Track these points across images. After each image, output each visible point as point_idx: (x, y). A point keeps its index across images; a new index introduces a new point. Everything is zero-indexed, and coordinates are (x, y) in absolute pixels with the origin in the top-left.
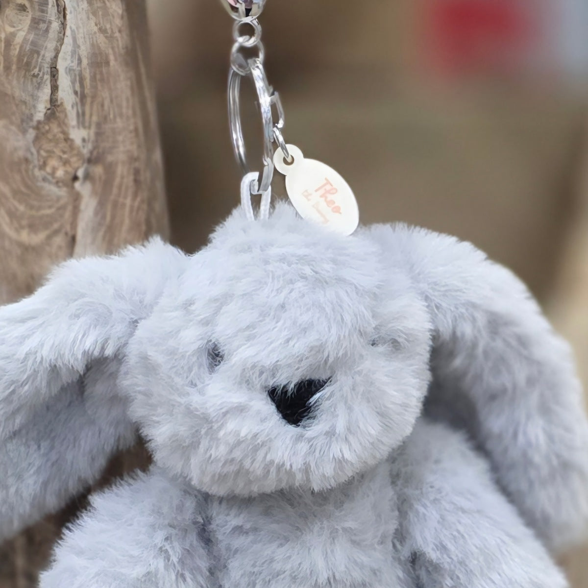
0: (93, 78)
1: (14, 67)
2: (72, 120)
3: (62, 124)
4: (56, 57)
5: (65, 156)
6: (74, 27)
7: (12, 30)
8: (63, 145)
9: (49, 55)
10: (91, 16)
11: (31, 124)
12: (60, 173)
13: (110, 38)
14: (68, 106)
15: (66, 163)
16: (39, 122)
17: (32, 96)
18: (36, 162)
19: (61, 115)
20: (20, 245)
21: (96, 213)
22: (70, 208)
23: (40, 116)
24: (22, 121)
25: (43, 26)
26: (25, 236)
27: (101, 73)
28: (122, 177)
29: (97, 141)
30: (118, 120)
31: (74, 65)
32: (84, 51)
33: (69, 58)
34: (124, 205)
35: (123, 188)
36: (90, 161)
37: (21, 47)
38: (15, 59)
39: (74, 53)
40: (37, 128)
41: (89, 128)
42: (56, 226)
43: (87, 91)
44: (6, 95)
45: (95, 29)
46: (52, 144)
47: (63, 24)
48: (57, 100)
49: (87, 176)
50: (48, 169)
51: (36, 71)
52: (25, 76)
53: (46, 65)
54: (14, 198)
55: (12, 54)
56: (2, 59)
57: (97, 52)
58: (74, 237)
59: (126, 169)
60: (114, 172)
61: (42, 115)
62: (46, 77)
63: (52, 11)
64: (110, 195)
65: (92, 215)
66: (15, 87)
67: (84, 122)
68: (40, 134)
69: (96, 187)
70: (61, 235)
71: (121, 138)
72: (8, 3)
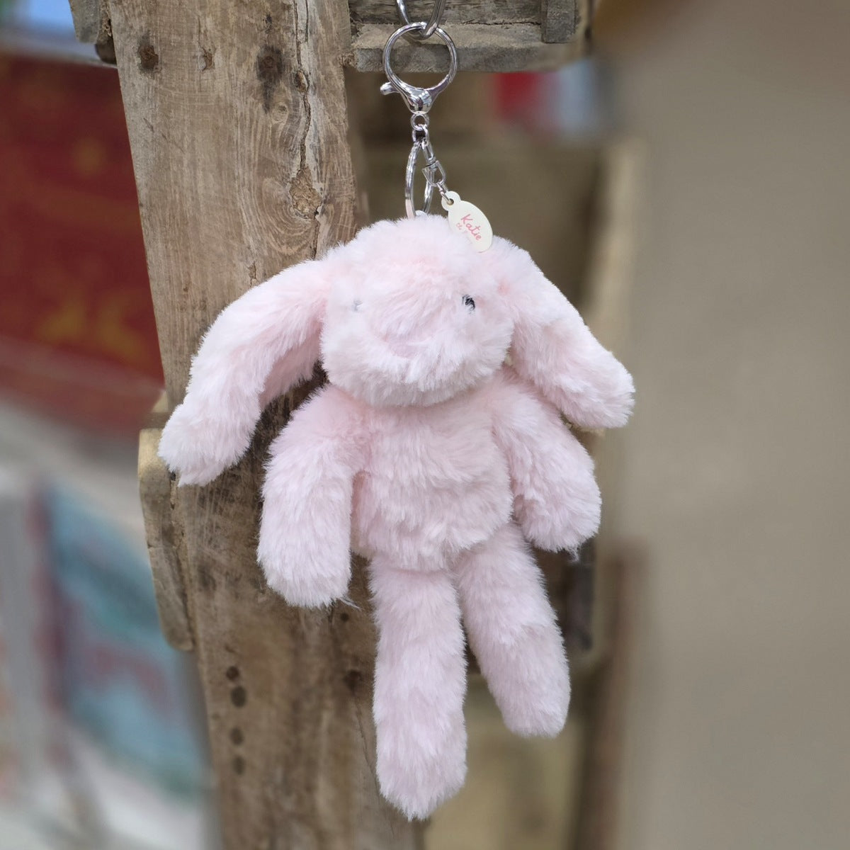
0: (328, 151)
1: (278, 145)
2: (314, 177)
3: (308, 180)
4: (304, 138)
5: (310, 199)
6: (315, 120)
7: (277, 122)
8: (308, 192)
9: (300, 137)
10: (326, 113)
11: (288, 180)
12: (307, 210)
13: (339, 126)
14: (312, 169)
15: (310, 203)
16: (293, 179)
17: (289, 163)
18: (291, 203)
19: (308, 175)
20: (282, 254)
21: (329, 234)
22: (313, 231)
23: (294, 175)
24: (283, 178)
25: (295, 119)
26: (284, 250)
27: (333, 147)
28: (346, 212)
29: (330, 190)
30: (343, 177)
31: (316, 144)
32: (322, 134)
33: (312, 139)
34: (347, 229)
35: (347, 217)
36: (325, 202)
37: (282, 132)
38: (278, 141)
39: (315, 135)
40: (292, 182)
41: (325, 182)
42: (304, 243)
43: (323, 159)
44: (273, 162)
45: (329, 120)
46: (302, 192)
47: (308, 118)
48: (304, 165)
49: (324, 212)
50: (299, 208)
51: (292, 147)
52: (284, 151)
53: (298, 144)
54: (278, 226)
55: (276, 137)
56: (270, 140)
57: (330, 135)
58: (315, 250)
59: (348, 207)
60: (341, 209)
61: (295, 174)
62: (298, 151)
63: (301, 110)
64: (338, 223)
65: (326, 235)
66: (279, 157)
67: (321, 178)
68: (294, 186)
69: (330, 217)
70: (308, 248)
71: (345, 188)
72: (274, 105)
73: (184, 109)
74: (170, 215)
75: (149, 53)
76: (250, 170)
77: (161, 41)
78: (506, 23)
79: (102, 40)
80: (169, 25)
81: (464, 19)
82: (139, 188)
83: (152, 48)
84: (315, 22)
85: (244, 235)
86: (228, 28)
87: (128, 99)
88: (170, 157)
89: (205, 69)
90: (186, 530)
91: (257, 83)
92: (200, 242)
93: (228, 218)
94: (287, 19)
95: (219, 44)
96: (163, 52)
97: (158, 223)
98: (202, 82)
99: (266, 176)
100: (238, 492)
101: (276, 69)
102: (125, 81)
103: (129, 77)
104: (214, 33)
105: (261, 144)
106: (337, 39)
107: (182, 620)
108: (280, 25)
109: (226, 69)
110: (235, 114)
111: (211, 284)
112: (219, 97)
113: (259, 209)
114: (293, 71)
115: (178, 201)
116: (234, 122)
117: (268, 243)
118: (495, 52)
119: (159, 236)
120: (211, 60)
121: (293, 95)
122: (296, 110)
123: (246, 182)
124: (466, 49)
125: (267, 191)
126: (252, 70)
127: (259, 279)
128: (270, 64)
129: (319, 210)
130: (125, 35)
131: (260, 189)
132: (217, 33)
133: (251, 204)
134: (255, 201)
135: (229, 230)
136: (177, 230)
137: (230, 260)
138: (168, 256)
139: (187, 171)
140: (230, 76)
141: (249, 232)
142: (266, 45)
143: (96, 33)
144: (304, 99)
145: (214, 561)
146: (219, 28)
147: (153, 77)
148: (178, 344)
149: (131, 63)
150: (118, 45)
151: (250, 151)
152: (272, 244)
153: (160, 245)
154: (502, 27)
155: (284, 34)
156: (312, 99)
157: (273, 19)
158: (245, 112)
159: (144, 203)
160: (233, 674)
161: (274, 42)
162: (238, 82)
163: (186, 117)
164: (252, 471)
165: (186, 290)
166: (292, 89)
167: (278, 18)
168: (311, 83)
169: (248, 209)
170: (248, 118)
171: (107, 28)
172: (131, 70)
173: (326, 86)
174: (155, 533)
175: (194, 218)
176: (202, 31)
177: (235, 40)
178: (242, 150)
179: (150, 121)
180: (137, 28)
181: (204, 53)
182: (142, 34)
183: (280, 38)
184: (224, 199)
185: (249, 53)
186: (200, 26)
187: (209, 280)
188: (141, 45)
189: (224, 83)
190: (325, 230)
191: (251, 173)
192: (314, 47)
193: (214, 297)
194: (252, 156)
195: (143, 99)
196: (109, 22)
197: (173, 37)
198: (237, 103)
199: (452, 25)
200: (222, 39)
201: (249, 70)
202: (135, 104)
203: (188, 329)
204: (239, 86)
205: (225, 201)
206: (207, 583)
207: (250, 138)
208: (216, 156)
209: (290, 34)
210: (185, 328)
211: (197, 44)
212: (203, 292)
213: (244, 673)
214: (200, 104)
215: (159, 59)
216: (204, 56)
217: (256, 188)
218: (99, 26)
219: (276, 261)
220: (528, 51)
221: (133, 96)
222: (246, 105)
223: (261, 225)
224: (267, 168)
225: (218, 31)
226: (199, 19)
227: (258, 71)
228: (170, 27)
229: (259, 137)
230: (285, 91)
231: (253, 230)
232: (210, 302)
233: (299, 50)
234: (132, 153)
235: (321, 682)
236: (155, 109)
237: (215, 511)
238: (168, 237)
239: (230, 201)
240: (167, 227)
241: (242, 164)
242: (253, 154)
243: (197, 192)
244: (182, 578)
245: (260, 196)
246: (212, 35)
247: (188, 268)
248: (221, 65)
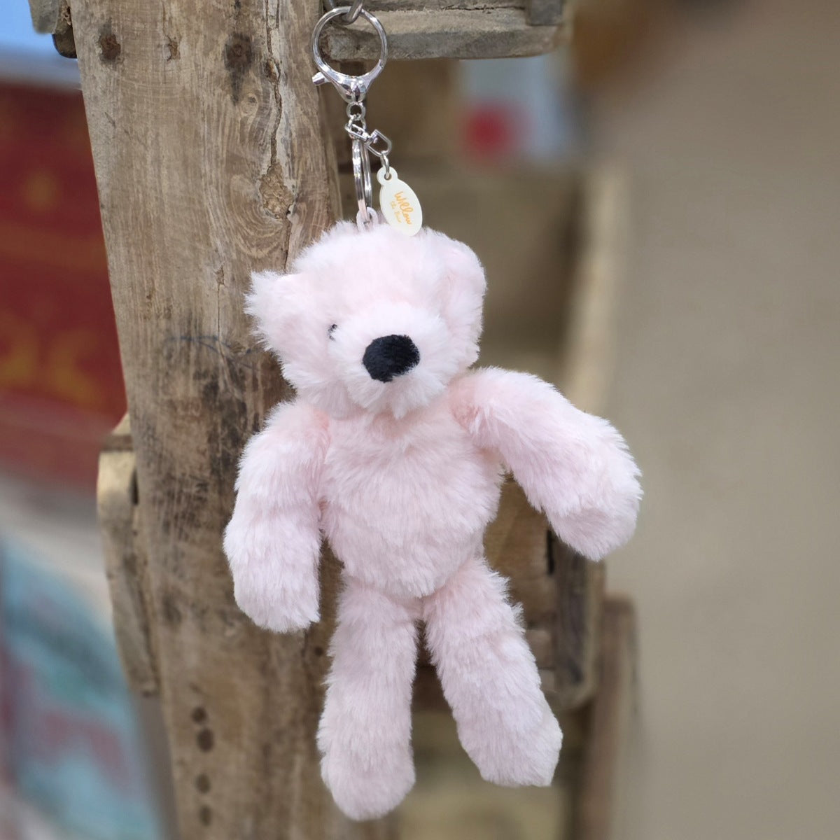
0: (300, 145)
1: (247, 140)
2: (286, 174)
3: (279, 177)
4: (275, 132)
5: (281, 198)
6: (287, 112)
7: (246, 115)
8: (279, 190)
9: (270, 131)
10: (298, 104)
11: (258, 177)
12: (278, 209)
13: (311, 119)
14: (283, 165)
15: (282, 202)
16: (264, 176)
17: (259, 158)
18: (262, 202)
19: (279, 171)
20: (250, 257)
21: (302, 235)
22: (284, 232)
23: (264, 172)
24: (252, 175)
25: (266, 112)
26: (254, 252)
27: (305, 141)
28: (319, 211)
29: (302, 187)
31: (287, 137)
32: (294, 126)
33: (283, 132)
34: (321, 229)
35: (320, 216)
36: (297, 200)
37: (251, 128)
38: (247, 135)
39: (286, 129)
40: (262, 180)
41: (297, 179)
42: (275, 245)
43: (295, 154)
44: (242, 158)
45: (301, 113)
46: (272, 190)
47: (279, 110)
48: (275, 161)
49: (296, 211)
50: (270, 207)
51: (262, 141)
52: (254, 146)
53: (268, 138)
54: (247, 227)
55: (245, 131)
56: (239, 135)
57: (302, 127)
58: (287, 252)
59: (321, 205)
60: (314, 208)
61: (266, 171)
62: (268, 145)
63: (272, 101)
64: (311, 222)
65: (299, 236)
66: (247, 153)
67: (294, 174)
68: (265, 184)
69: (302, 218)
70: (279, 250)
71: (318, 185)
72: (243, 97)
73: (148, 102)
74: (132, 217)
75: (111, 42)
76: (217, 166)
77: (123, 28)
78: (488, 8)
79: (61, 30)
80: (131, 11)
81: (443, 5)
82: (100, 188)
83: (114, 37)
84: (287, 7)
85: (211, 237)
86: (195, 14)
87: (88, 93)
88: (133, 154)
89: (170, 58)
90: (150, 558)
91: (225, 73)
92: (165, 245)
93: (194, 219)
94: (256, 4)
95: (185, 31)
96: (126, 41)
97: (120, 224)
98: (168, 73)
99: (235, 173)
100: (205, 516)
101: (244, 58)
102: (85, 74)
103: (89, 69)
104: (180, 20)
105: (229, 139)
106: (310, 24)
107: (145, 658)
108: (249, 10)
109: (192, 59)
110: (202, 106)
111: (176, 291)
112: (184, 89)
113: (227, 209)
114: (263, 59)
115: (141, 202)
116: (200, 116)
117: (237, 245)
118: (476, 36)
119: (121, 240)
120: (176, 50)
121: (264, 85)
122: (266, 102)
123: (214, 180)
124: (447, 33)
125: (236, 189)
126: (220, 59)
127: (228, 285)
128: (238, 53)
129: (291, 209)
130: (86, 23)
131: (228, 187)
132: (182, 20)
133: (219, 202)
134: (223, 200)
135: (196, 231)
136: (140, 233)
137: (196, 264)
138: (131, 261)
139: (150, 169)
140: (196, 66)
141: (217, 234)
142: (234, 32)
143: (55, 23)
144: (276, 89)
145: (179, 592)
146: (185, 14)
147: (115, 68)
148: (141, 357)
149: (92, 54)
150: (77, 34)
151: (218, 146)
152: (240, 246)
153: (122, 250)
154: (483, 12)
155: (254, 20)
156: (283, 90)
157: (242, 4)
158: (213, 104)
159: (105, 204)
160: (199, 715)
161: (243, 28)
162: (205, 73)
163: (150, 111)
164: (220, 493)
165: (149, 297)
166: (262, 79)
167: (247, 4)
168: (282, 72)
169: (215, 209)
170: (215, 111)
171: (66, 16)
172: (92, 62)
173: (299, 75)
174: (116, 562)
175: (158, 219)
176: (167, 18)
177: (202, 27)
178: (210, 146)
179: (112, 116)
180: (98, 15)
181: (168, 42)
182: (103, 22)
183: (249, 25)
184: (190, 198)
185: (217, 41)
186: (164, 13)
187: (173, 287)
188: (102, 33)
189: (189, 74)
190: (297, 231)
191: (219, 170)
192: (285, 35)
193: (179, 304)
194: (220, 152)
195: (104, 92)
196: (69, 10)
197: (137, 25)
198: (204, 96)
199: (431, 10)
200: (188, 26)
201: (216, 59)
202: (96, 98)
203: (152, 340)
204: (205, 77)
205: (191, 201)
206: (171, 615)
207: (218, 132)
208: (181, 152)
209: (259, 20)
210: (149, 338)
211: (161, 32)
212: (168, 300)
213: (212, 715)
214: (164, 97)
215: (122, 48)
216: (169, 45)
217: (224, 187)
218: (58, 14)
219: (245, 264)
220: (512, 34)
221: (94, 89)
222: (214, 97)
223: (229, 226)
224: (235, 164)
225: (184, 18)
226: (163, 6)
227: (227, 60)
228: (133, 14)
229: (227, 131)
230: (254, 81)
231: (220, 232)
232: (175, 311)
233: (269, 37)
234: (93, 149)
235: (293, 723)
236: (117, 103)
237: (180, 537)
238: (130, 240)
239: (196, 202)
240: (130, 229)
241: (209, 161)
242: (221, 149)
243: (161, 191)
244: (145, 611)
245: (228, 196)
246: (178, 22)
247: (152, 273)
248: (186, 54)
